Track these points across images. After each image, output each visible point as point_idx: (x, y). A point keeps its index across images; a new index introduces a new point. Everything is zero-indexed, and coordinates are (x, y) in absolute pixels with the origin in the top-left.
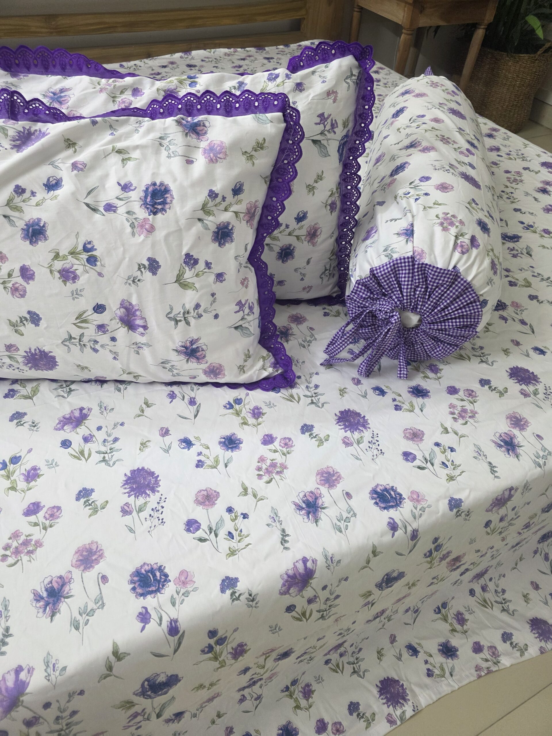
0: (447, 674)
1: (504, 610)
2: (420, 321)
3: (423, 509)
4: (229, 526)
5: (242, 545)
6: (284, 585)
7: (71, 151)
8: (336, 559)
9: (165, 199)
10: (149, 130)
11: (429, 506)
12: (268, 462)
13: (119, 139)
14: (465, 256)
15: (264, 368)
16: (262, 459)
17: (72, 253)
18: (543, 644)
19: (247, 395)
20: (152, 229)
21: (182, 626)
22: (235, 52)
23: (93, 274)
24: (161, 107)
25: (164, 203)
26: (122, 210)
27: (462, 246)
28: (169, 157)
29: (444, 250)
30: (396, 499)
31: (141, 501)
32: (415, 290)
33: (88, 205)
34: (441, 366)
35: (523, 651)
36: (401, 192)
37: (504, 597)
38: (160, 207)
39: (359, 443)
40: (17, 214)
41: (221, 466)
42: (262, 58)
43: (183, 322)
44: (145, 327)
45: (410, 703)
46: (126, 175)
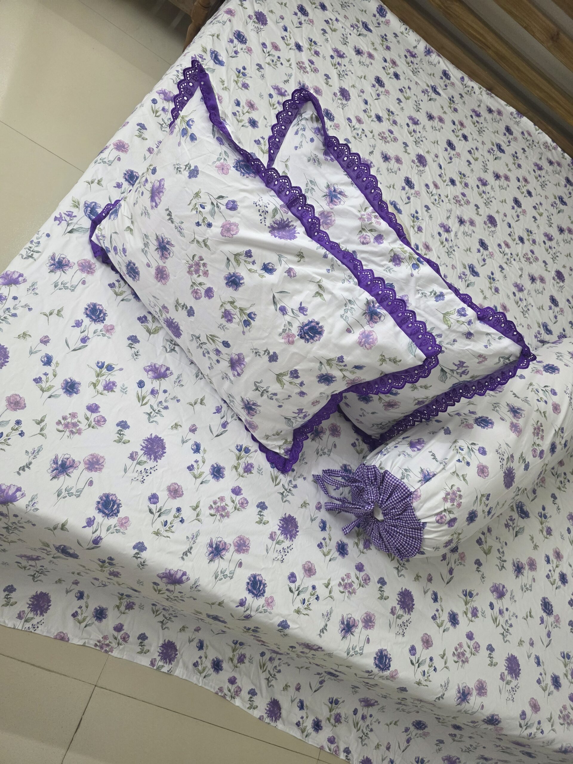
0: (203, 675)
1: (268, 679)
2: (383, 521)
3: (265, 611)
4: (169, 518)
5: (166, 534)
6: (163, 574)
7: (297, 259)
8: (199, 588)
9: (315, 336)
10: (348, 290)
11: (270, 613)
12: (223, 504)
13: (327, 277)
14: (437, 524)
15: (280, 447)
16: (222, 499)
17: (241, 310)
18: (265, 716)
19: (256, 451)
20: (291, 343)
21: (102, 544)
22: (554, 148)
23: (241, 328)
24: (371, 280)
25: (312, 338)
26: (287, 318)
27: (442, 518)
28: (342, 316)
29: (431, 509)
30: (260, 591)
31: (144, 458)
32: (394, 508)
33: (274, 297)
34: (372, 547)
35: (252, 707)
36: (461, 443)
37: (276, 674)
38: (307, 337)
39: (278, 543)
40: (235, 264)
41: (199, 480)
42: (565, 176)
43: (260, 393)
44: (239, 375)
45: (170, 666)
46: (309, 303)
